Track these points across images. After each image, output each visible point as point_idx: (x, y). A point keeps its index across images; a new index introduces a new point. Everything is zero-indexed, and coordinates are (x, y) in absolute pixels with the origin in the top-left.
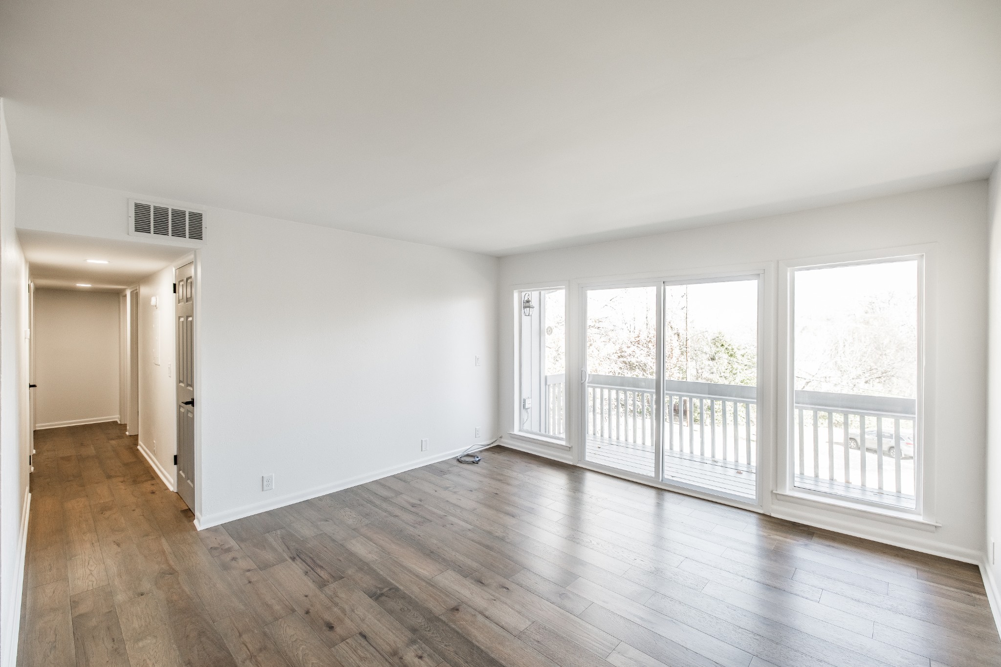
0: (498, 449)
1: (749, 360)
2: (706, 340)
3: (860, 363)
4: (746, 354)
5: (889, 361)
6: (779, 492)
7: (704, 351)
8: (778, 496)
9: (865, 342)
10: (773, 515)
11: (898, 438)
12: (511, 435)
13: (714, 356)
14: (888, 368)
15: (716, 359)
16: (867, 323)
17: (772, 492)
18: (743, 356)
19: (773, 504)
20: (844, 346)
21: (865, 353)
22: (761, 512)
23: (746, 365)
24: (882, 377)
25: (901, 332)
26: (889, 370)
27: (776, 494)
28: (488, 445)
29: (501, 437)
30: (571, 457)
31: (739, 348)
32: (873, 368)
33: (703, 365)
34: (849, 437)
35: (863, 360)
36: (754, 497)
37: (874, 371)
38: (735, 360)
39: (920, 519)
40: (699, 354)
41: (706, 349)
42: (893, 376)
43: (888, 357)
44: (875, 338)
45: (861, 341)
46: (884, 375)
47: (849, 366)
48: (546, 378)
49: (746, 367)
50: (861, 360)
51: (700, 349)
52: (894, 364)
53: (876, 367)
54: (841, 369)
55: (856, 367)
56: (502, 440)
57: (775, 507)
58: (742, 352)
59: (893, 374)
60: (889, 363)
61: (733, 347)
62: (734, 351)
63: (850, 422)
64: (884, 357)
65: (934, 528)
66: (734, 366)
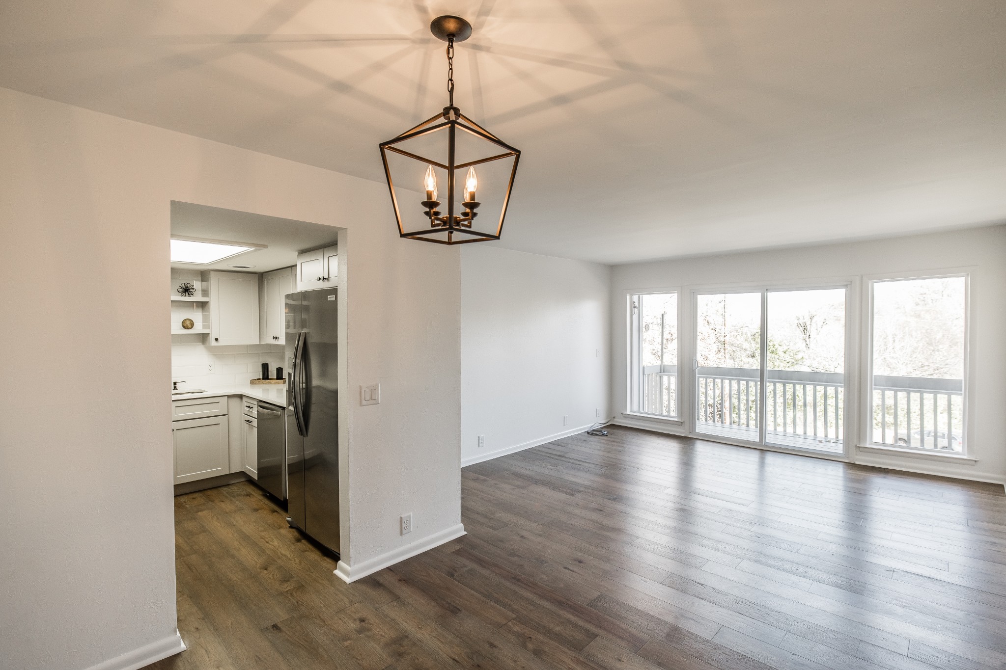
0: (613, 426)
1: (791, 357)
2: (745, 336)
3: (910, 359)
4: (789, 350)
5: (941, 357)
6: (861, 446)
7: (744, 348)
8: (861, 449)
9: (916, 337)
10: (857, 463)
11: (950, 438)
12: (624, 415)
13: (754, 353)
14: (941, 365)
15: (757, 355)
16: (919, 316)
17: (856, 446)
18: (785, 352)
19: (856, 455)
20: (894, 341)
21: (916, 348)
22: (848, 461)
23: (789, 362)
24: (934, 375)
25: (955, 326)
26: (942, 366)
27: (859, 447)
28: (605, 424)
29: (614, 418)
30: (683, 431)
31: (780, 344)
32: (925, 364)
33: (743, 362)
34: (899, 437)
35: (914, 356)
36: (842, 452)
37: (926, 368)
38: (777, 357)
39: (965, 457)
40: (738, 350)
41: (746, 345)
42: (946, 373)
43: (940, 353)
44: (927, 332)
45: (912, 336)
46: (936, 371)
47: (898, 362)
48: (644, 367)
49: (788, 365)
50: (911, 357)
51: (739, 345)
52: (947, 360)
53: (927, 364)
54: (891, 366)
55: (907, 364)
56: (615, 420)
57: (858, 457)
58: (785, 348)
59: (945, 371)
60: (942, 360)
61: (775, 343)
62: (776, 347)
63: (899, 423)
64: (937, 353)
65: (974, 462)
66: (776, 364)
